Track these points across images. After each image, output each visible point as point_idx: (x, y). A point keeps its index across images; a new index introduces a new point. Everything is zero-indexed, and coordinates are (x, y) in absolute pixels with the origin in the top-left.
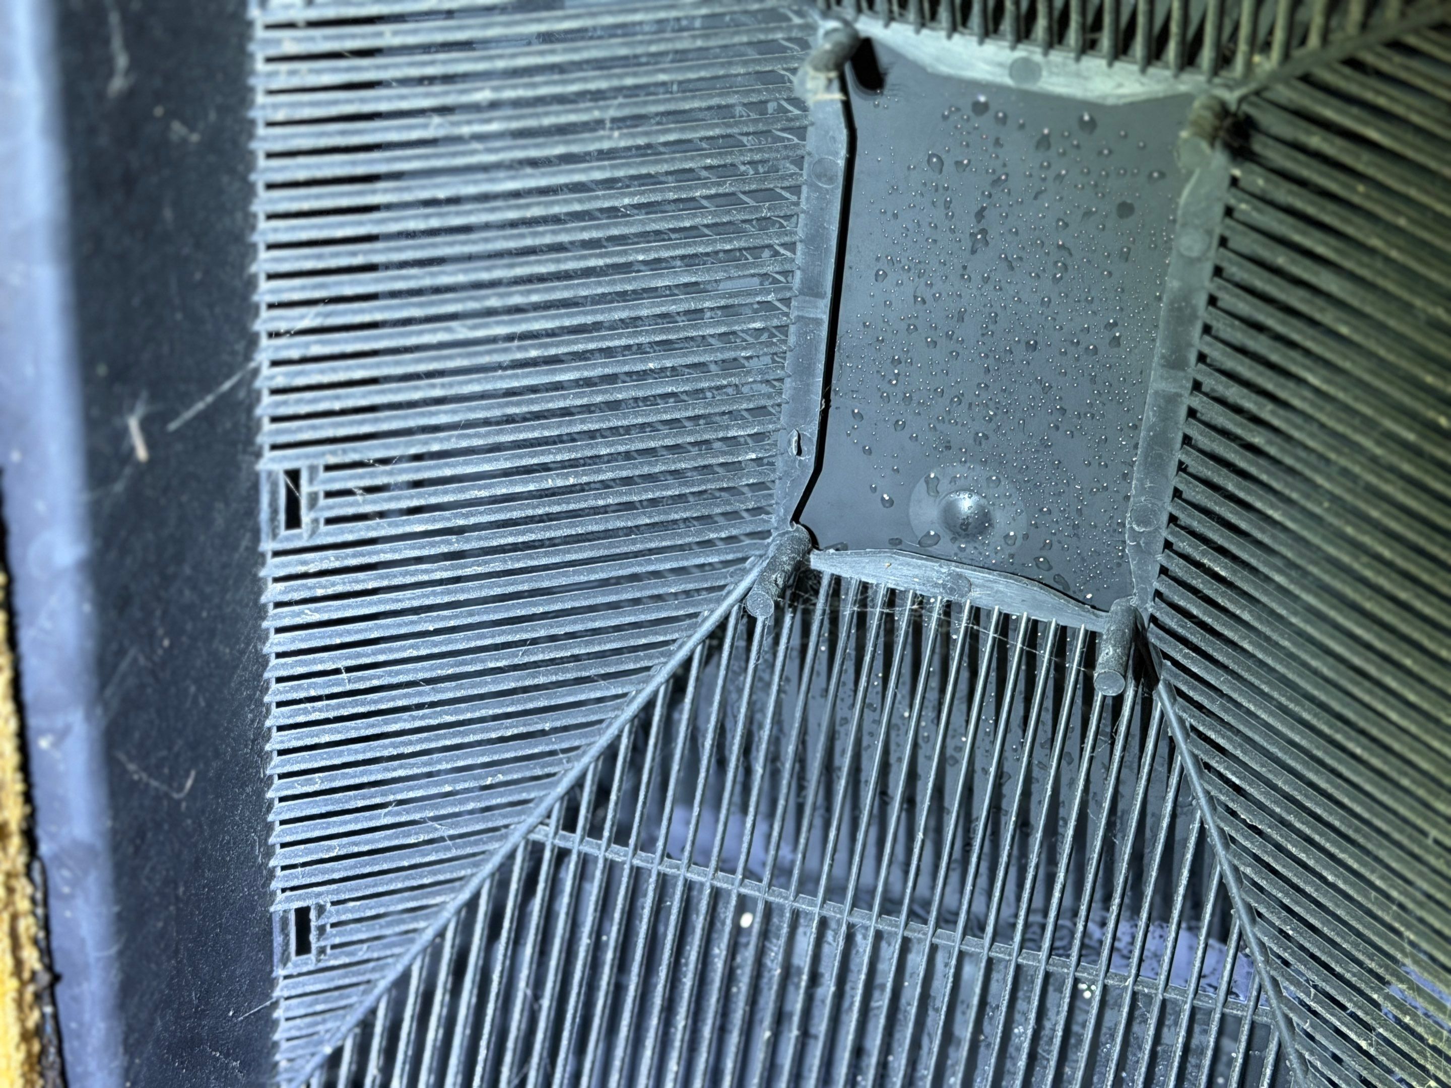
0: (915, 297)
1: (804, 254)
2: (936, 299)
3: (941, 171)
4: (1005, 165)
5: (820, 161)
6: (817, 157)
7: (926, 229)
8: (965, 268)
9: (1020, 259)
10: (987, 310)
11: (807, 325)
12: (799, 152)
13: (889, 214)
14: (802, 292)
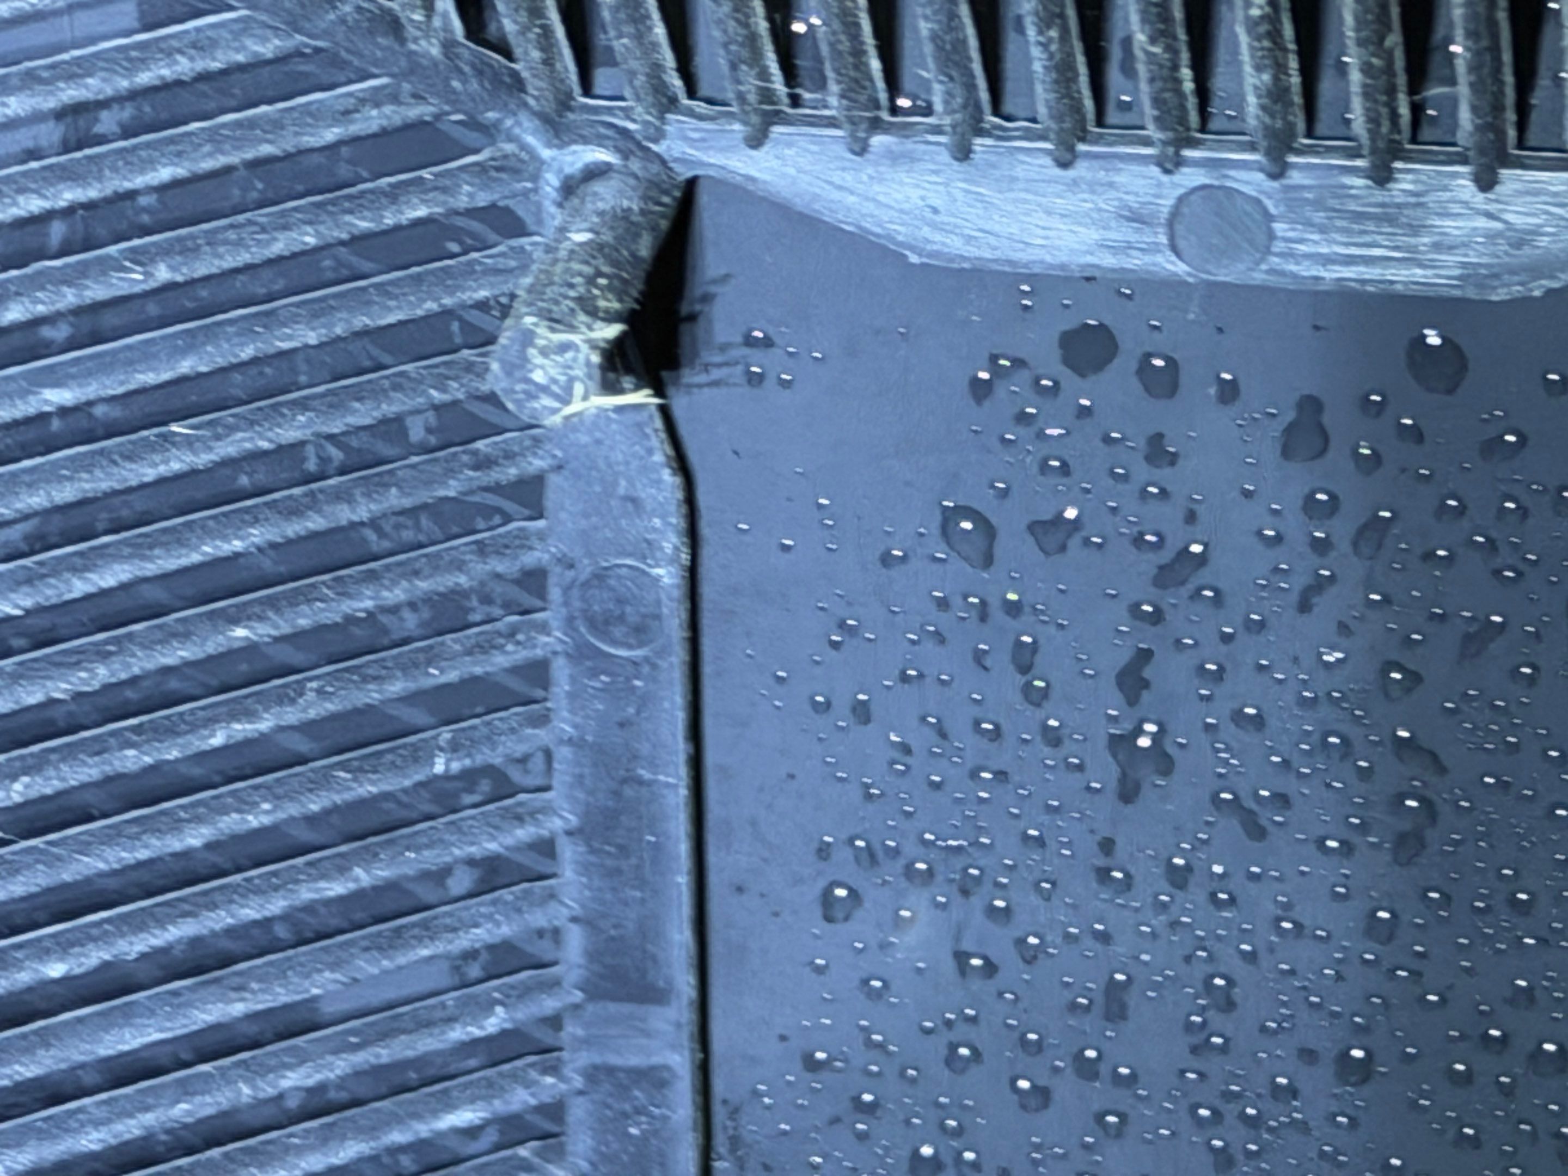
0: (961, 957)
1: (585, 868)
2: (1030, 957)
3: (988, 560)
4: (1191, 517)
5: (600, 577)
6: (586, 569)
7: (963, 738)
8: (1107, 846)
9: (1282, 800)
10: (1199, 971)
11: (623, 1090)
12: (530, 559)
13: (842, 705)
14: (593, 991)
